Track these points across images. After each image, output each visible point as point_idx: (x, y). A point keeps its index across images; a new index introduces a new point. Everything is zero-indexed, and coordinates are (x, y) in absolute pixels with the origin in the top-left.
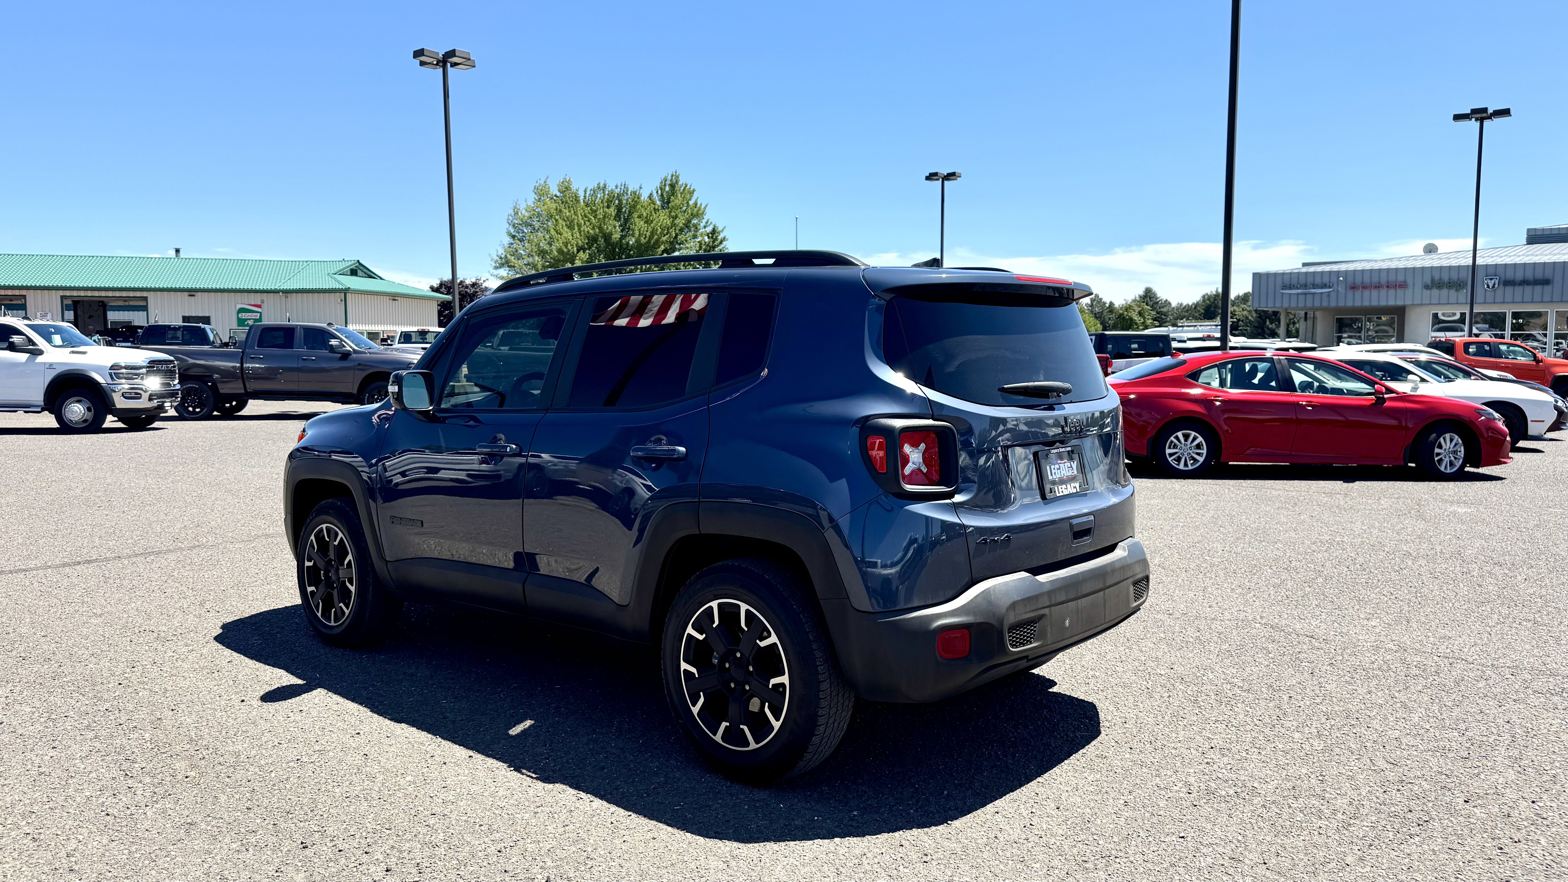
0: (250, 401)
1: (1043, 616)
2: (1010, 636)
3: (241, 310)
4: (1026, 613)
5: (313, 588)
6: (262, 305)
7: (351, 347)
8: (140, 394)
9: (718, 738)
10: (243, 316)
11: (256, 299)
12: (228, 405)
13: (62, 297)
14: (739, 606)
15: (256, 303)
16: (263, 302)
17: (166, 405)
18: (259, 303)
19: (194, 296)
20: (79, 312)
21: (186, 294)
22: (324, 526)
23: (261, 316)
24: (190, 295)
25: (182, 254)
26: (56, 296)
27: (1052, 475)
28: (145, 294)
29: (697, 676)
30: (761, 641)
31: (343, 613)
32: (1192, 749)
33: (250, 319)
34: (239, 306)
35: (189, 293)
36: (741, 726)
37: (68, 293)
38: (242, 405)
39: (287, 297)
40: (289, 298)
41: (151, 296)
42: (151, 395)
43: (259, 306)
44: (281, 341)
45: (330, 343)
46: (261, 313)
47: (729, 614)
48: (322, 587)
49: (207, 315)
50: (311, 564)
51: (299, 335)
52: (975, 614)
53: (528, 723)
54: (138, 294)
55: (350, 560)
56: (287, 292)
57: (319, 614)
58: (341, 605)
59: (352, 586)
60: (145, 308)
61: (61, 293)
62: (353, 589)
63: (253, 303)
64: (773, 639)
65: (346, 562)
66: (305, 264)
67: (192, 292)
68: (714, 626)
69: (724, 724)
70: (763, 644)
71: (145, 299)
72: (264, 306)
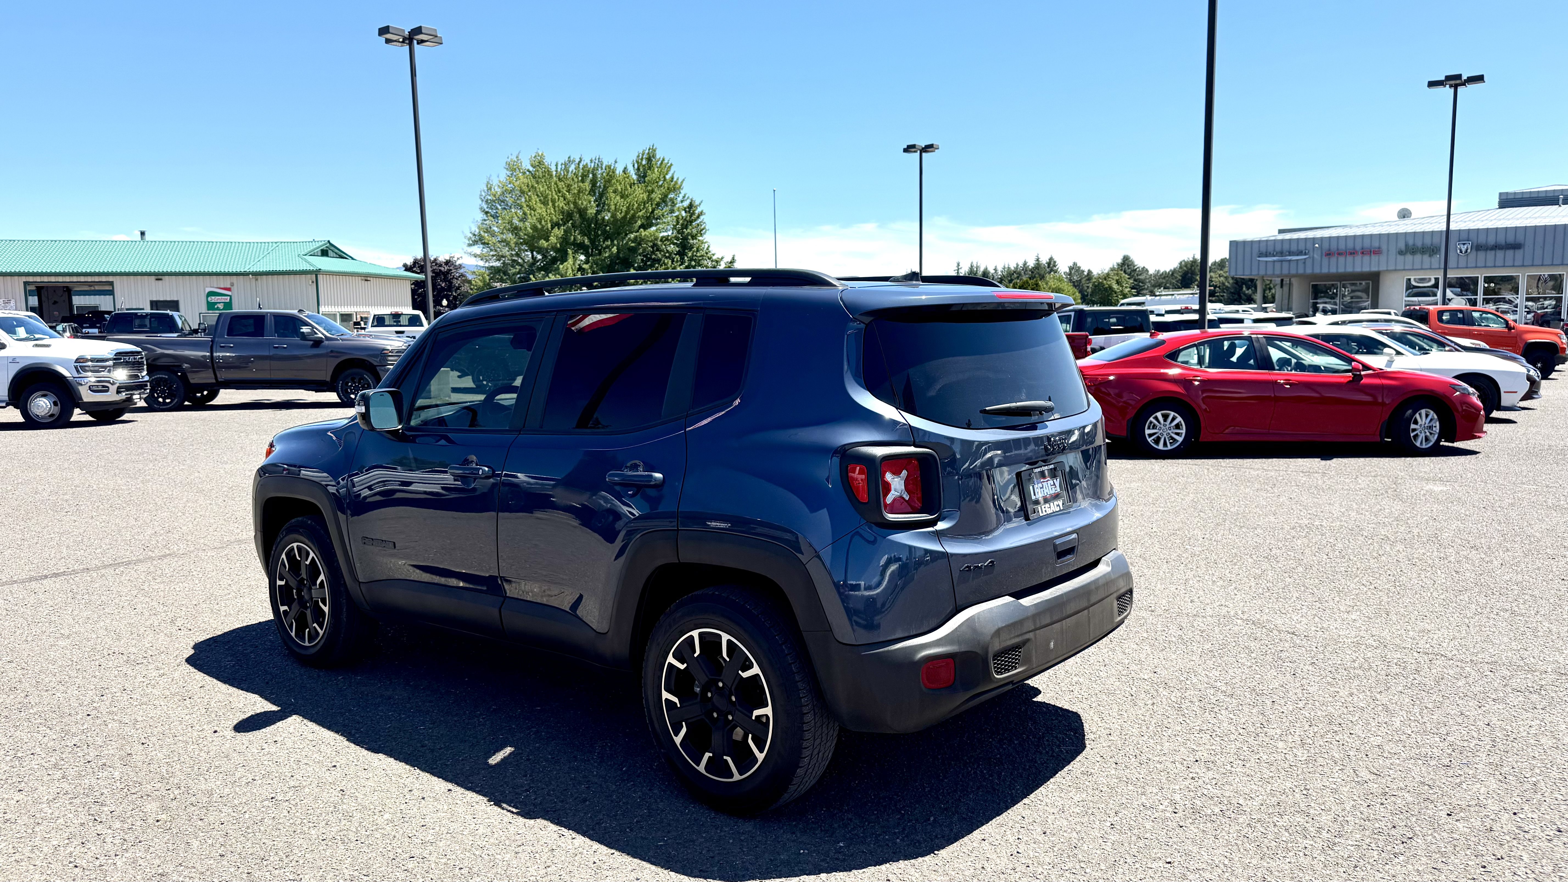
0: (221, 390)
1: (1028, 640)
2: (995, 664)
3: (211, 294)
4: (1011, 639)
5: (285, 608)
6: (232, 288)
7: (323, 334)
8: (108, 387)
9: (701, 768)
10: (213, 299)
11: (226, 282)
12: (199, 395)
13: (26, 284)
14: (720, 636)
15: (225, 286)
16: (232, 284)
17: (134, 397)
18: (229, 286)
19: (161, 279)
20: (43, 298)
21: (153, 278)
22: (295, 545)
23: (231, 299)
24: (157, 279)
25: (148, 237)
26: (19, 282)
27: (1035, 495)
28: (110, 279)
29: (679, 706)
30: (743, 672)
31: (318, 633)
32: (1177, 763)
33: (220, 303)
34: (208, 290)
35: (156, 277)
36: (725, 757)
37: (31, 279)
38: (213, 394)
39: (257, 280)
40: (259, 280)
41: (116, 280)
42: (119, 388)
43: (229, 289)
44: (251, 329)
45: (302, 330)
46: (230, 296)
47: (710, 644)
48: (295, 606)
49: (176, 299)
50: (283, 583)
51: (269, 323)
52: (959, 643)
53: (508, 750)
54: (104, 279)
55: (322, 581)
56: (257, 274)
57: (293, 634)
58: (315, 625)
59: (326, 606)
60: (111, 293)
61: (24, 279)
62: (326, 609)
63: (222, 287)
64: (756, 670)
65: (318, 582)
66: (275, 245)
67: (159, 276)
68: (696, 655)
69: (708, 755)
70: (745, 675)
71: (111, 284)
72: (234, 289)
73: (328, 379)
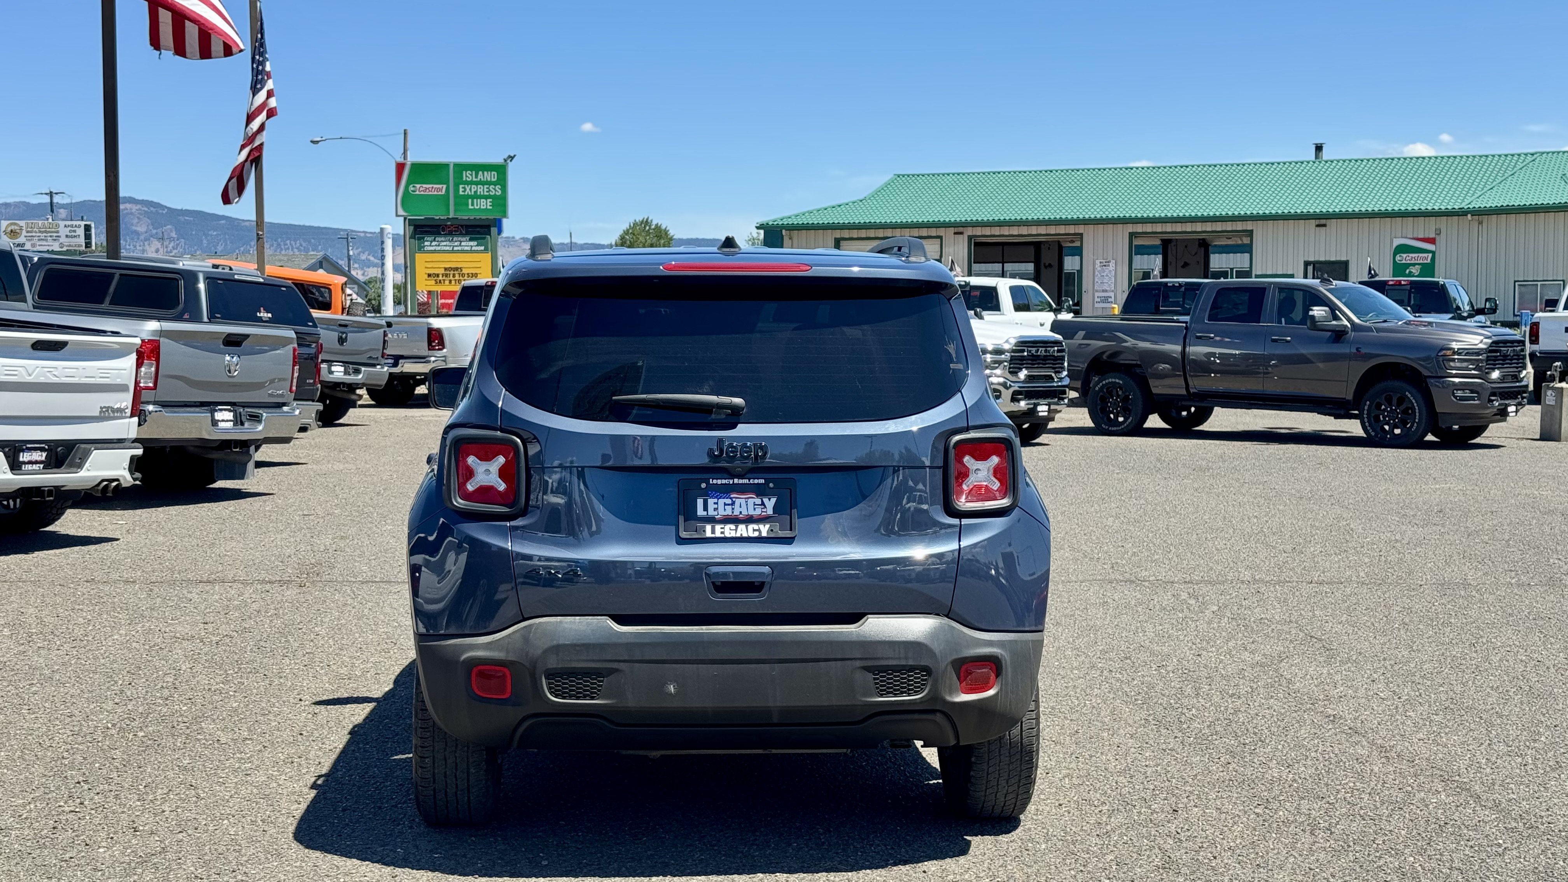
0: (1216, 408)
1: (616, 670)
3: (1402, 249)
4: (578, 661)
6: (1438, 238)
7: (1349, 319)
8: (1000, 392)
10: (1404, 258)
11: (1427, 228)
12: (1184, 413)
13: (1132, 235)
15: (1427, 236)
16: (1438, 232)
17: (1039, 408)
18: (1432, 235)
19: (1324, 225)
20: (1170, 258)
21: (1313, 223)
23: (1433, 259)
24: (1318, 226)
25: (1326, 154)
26: (1122, 234)
28: (1249, 226)
33: (1414, 265)
34: (1397, 242)
35: (1318, 222)
37: (1139, 228)
38: (1204, 414)
39: (1480, 223)
40: (1485, 224)
41: (1258, 229)
42: (1015, 393)
43: (1432, 241)
44: (1243, 310)
46: (1433, 253)
49: (1344, 259)
54: (1239, 226)
56: (1481, 213)
60: (1248, 249)
61: (1131, 228)
63: (1421, 236)
66: (1529, 158)
67: (1322, 219)
71: (1250, 233)
72: (1441, 240)
73: (1350, 397)
